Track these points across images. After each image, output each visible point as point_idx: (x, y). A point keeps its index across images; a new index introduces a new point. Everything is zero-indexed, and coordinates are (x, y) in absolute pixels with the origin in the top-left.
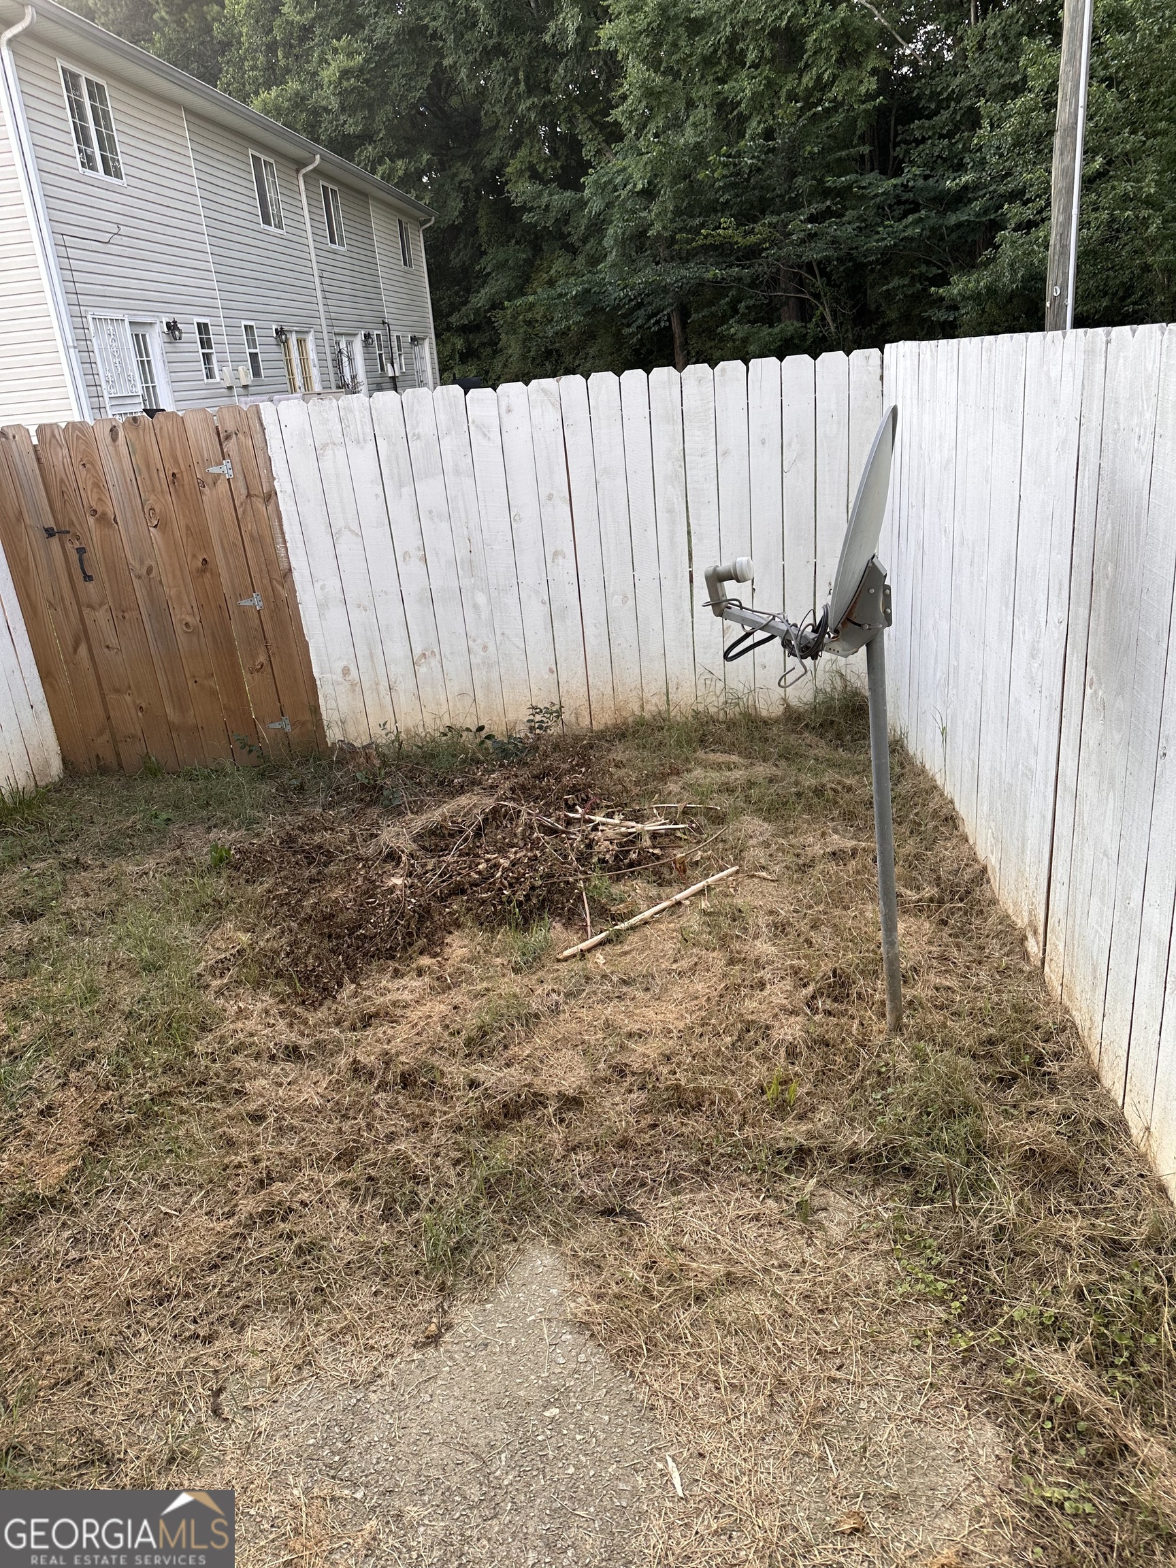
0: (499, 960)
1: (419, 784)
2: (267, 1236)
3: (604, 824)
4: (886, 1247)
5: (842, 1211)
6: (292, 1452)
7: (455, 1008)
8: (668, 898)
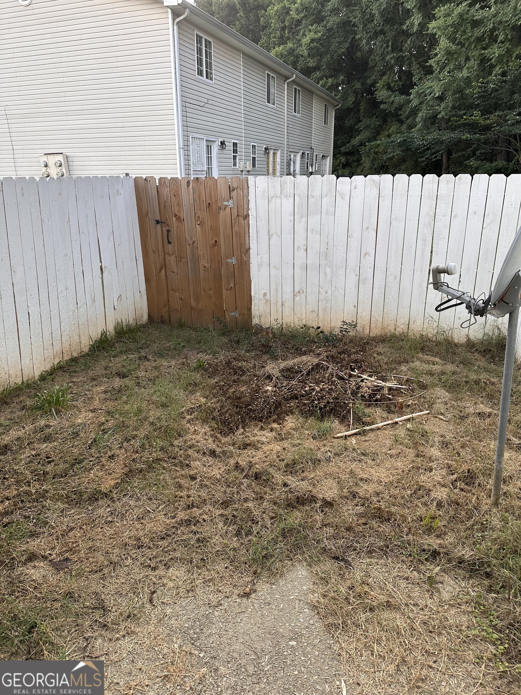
0: (307, 432)
1: (287, 348)
2: (186, 531)
3: (367, 380)
4: (469, 609)
5: (451, 586)
6: (178, 628)
7: (284, 449)
8: (391, 419)
